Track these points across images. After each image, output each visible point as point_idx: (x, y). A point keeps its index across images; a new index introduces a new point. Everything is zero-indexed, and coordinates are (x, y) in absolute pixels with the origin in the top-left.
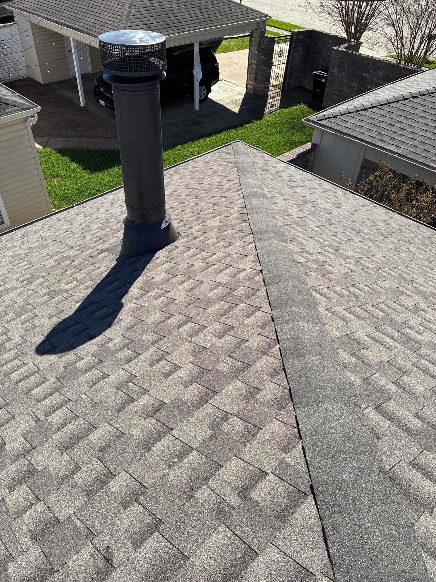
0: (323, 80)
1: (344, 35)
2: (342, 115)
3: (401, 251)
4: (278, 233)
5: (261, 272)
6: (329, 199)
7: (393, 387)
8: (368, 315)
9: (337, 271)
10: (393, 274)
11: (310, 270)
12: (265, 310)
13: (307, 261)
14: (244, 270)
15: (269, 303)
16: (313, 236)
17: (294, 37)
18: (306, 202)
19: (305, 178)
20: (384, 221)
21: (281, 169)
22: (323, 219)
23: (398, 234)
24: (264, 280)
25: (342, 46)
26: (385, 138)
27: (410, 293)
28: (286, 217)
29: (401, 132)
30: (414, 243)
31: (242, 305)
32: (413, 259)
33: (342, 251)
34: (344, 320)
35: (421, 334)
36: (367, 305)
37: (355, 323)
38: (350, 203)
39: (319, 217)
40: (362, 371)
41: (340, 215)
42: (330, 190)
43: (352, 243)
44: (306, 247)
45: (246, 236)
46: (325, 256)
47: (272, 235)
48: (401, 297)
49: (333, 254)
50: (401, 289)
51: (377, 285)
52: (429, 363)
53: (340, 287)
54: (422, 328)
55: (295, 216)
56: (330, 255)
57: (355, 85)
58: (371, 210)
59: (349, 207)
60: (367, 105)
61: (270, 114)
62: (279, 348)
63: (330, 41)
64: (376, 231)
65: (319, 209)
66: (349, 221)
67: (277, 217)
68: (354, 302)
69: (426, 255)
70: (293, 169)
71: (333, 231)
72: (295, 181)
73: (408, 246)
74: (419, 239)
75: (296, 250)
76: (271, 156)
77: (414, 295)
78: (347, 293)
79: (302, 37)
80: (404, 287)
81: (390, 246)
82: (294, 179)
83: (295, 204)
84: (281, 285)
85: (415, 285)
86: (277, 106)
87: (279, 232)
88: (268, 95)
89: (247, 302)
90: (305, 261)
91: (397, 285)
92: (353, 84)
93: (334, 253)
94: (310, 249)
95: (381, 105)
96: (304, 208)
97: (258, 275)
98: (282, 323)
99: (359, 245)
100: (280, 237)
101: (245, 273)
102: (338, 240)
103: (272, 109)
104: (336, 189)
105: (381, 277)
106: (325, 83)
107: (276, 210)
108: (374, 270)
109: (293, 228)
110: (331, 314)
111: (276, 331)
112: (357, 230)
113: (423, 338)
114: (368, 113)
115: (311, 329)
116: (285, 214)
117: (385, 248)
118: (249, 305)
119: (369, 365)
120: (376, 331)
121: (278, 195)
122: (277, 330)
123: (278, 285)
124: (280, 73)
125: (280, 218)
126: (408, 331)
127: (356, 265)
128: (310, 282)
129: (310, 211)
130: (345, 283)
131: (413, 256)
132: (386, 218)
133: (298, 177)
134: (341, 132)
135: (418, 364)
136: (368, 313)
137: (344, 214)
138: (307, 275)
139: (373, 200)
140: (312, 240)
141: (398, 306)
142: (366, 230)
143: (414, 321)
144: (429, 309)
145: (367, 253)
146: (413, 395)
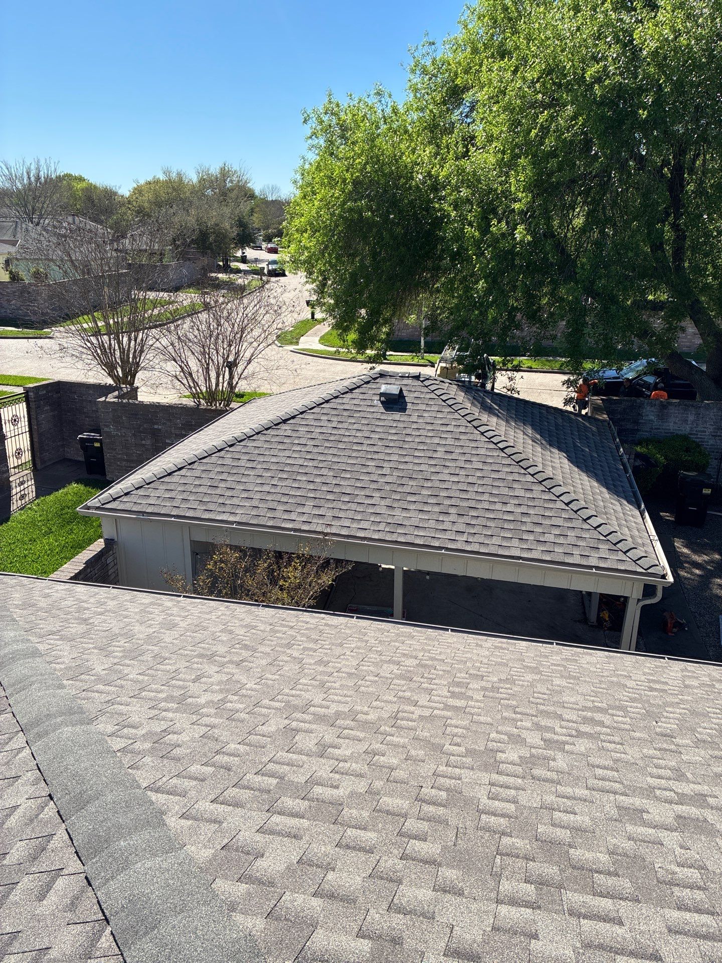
0: (97, 445)
1: (110, 381)
2: (137, 489)
3: (281, 663)
4: (70, 712)
5: (52, 799)
6: (152, 619)
7: (316, 902)
8: (252, 792)
9: (188, 738)
10: (277, 705)
11: (140, 756)
12: (71, 870)
13: (132, 741)
14: (15, 807)
15: (76, 852)
16: (136, 693)
17: (31, 394)
18: (114, 637)
19: (106, 598)
20: (246, 626)
21: (59, 595)
22: (148, 657)
23: (272, 638)
24: (58, 812)
25: (110, 396)
26: (211, 507)
27: (307, 725)
28: (83, 677)
29: (229, 493)
30: (297, 643)
31: (26, 879)
32: (301, 670)
33: (190, 700)
34: (215, 821)
35: (337, 787)
36: (248, 776)
37: (234, 818)
38: (188, 615)
39: (140, 655)
40: (262, 901)
41: (176, 639)
42: (152, 604)
43: (204, 680)
44: (128, 716)
45: (10, 739)
46: (163, 719)
47: (59, 720)
48: (297, 738)
49: (176, 711)
50: (294, 724)
51: (256, 735)
52: (358, 831)
53: (197, 765)
54: (337, 776)
55: (99, 669)
56: (170, 715)
57: (148, 442)
58: (222, 615)
59: (189, 621)
60: (169, 468)
61: (21, 509)
62: (112, 933)
63: (91, 392)
64: (237, 646)
65: (139, 642)
66: (193, 644)
67: (65, 682)
68: (225, 780)
69: (318, 655)
70: (82, 590)
71: (168, 671)
72: (88, 609)
73: (288, 651)
74: (303, 635)
75: (110, 729)
76: (37, 578)
77: (314, 727)
78: (210, 770)
79: (45, 392)
80: (297, 720)
81: (264, 662)
82: (86, 605)
83: (95, 648)
84: (91, 808)
85: (312, 709)
86: (31, 495)
87: (71, 708)
88: (10, 482)
89: (34, 869)
90: (130, 743)
91: (287, 722)
92: (143, 442)
93: (177, 708)
94: (135, 719)
95: (190, 464)
96: (112, 648)
97: (46, 805)
98: (107, 880)
99: (216, 678)
100: (76, 717)
101: (20, 811)
102: (181, 683)
103: (23, 501)
104: (160, 599)
105: (260, 718)
106: (100, 449)
107: (61, 670)
108: (248, 710)
109: (97, 692)
110: (190, 822)
111: (98, 902)
112: (207, 655)
113: (340, 792)
114: (175, 478)
115: (160, 868)
116: (79, 671)
117: (257, 668)
118: (38, 875)
119: (272, 884)
120: (271, 814)
121: (61, 642)
122: (100, 899)
123: (86, 810)
124: (22, 447)
125: (71, 682)
126: (318, 790)
127: (216, 714)
128: (144, 779)
129: (123, 651)
130: (205, 755)
131: (300, 665)
132: (248, 620)
133: (92, 600)
134: (145, 512)
135: (344, 842)
136: (252, 789)
137: (181, 635)
138: (138, 769)
139: (223, 597)
140: (135, 700)
141: (295, 756)
142: (222, 649)
143: (323, 769)
144: (340, 740)
145: (231, 687)
146: (348, 900)
